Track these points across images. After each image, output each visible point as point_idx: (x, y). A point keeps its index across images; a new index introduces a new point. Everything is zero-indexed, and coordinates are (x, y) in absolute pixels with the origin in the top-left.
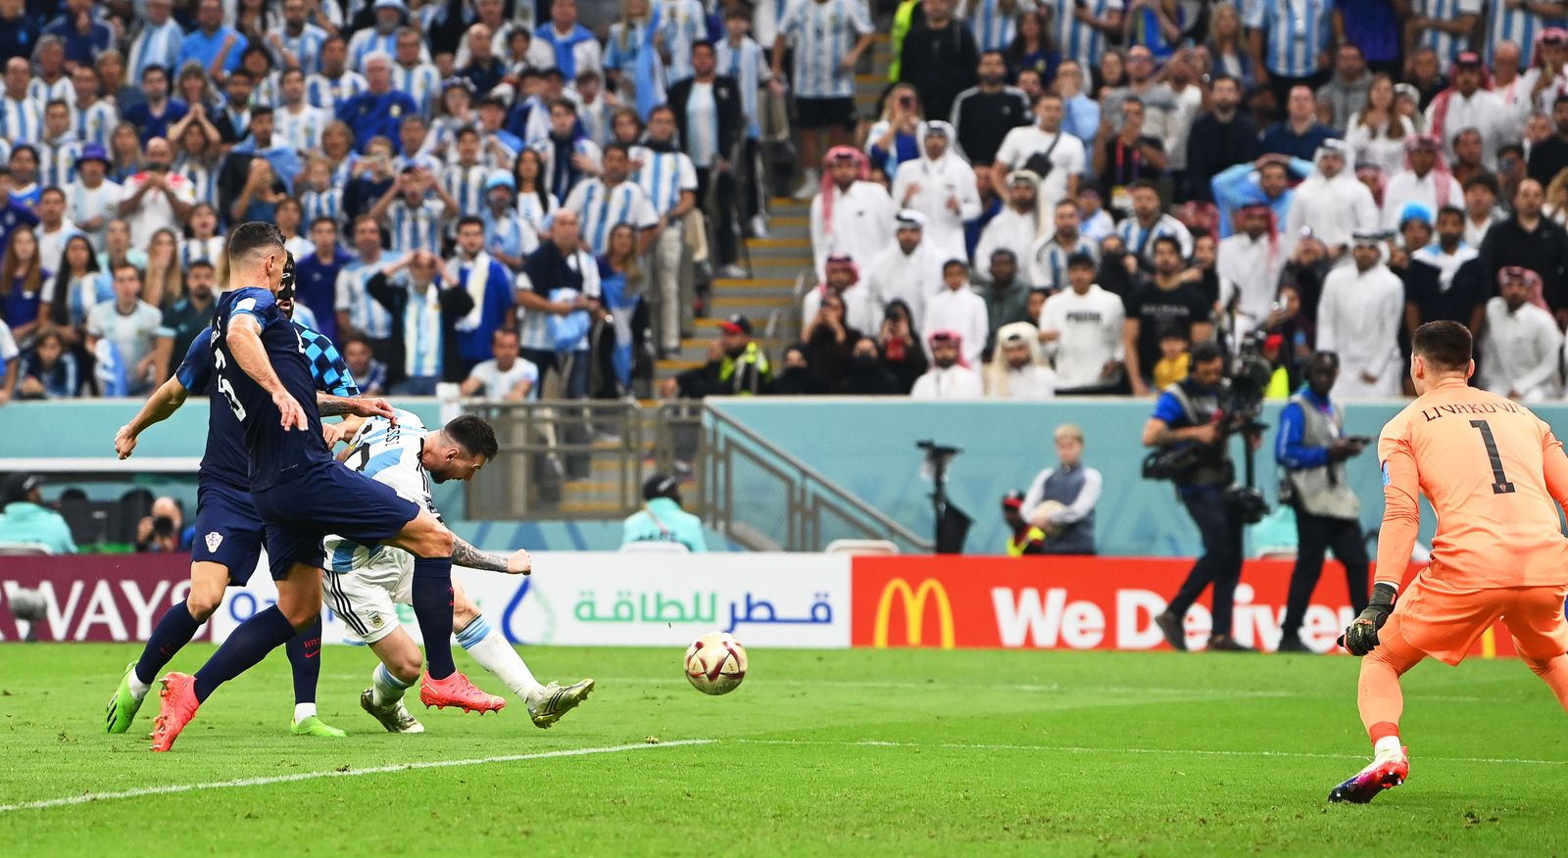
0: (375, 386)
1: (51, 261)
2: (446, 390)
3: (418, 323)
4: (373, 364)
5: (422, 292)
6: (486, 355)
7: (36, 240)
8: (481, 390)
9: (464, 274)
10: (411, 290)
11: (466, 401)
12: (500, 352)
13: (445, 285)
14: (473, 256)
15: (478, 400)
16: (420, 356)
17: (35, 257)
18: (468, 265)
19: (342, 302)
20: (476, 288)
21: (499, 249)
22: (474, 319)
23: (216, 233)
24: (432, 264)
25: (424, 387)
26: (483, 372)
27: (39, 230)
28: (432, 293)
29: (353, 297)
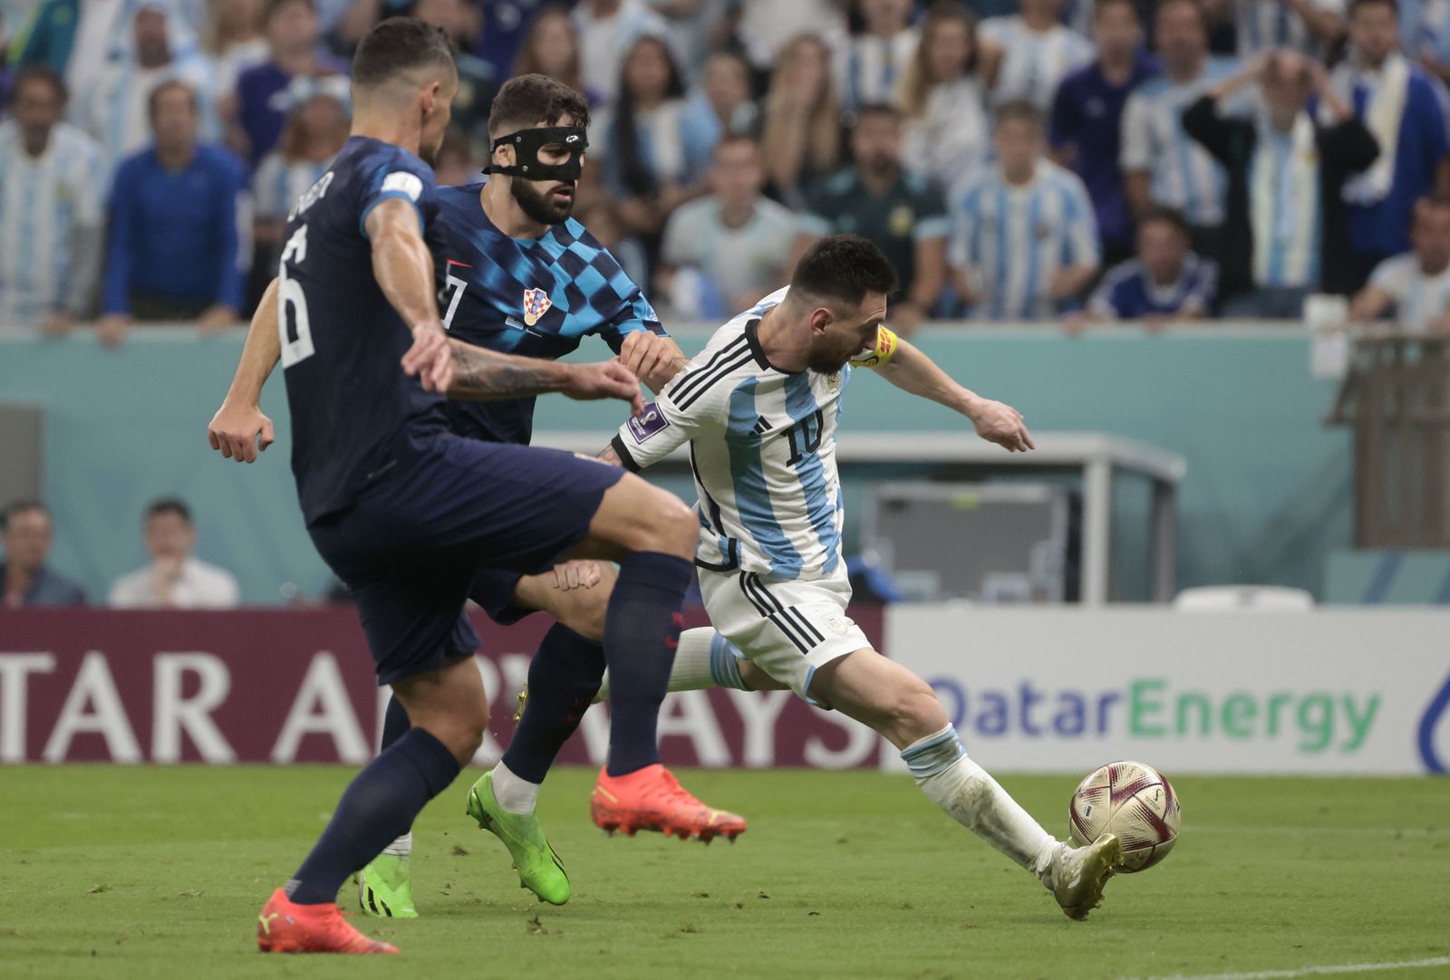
0: (1193, 302)
1: (601, 74)
2: (1322, 310)
3: (1276, 185)
4: (1191, 263)
5: (1284, 128)
6: (1399, 244)
7: (574, 35)
8: (1389, 311)
9: (1360, 97)
10: (1264, 128)
11: (1360, 330)
12: (1424, 239)
13: (1327, 115)
14: (1376, 61)
15: (1382, 330)
16: (1279, 247)
17: (572, 68)
18: (1369, 79)
19: (1134, 155)
20: (1384, 119)
21: (1429, 51)
22: (1378, 180)
23: (909, 22)
24: (1304, 78)
25: (1285, 306)
26: (1392, 277)
27: (582, 15)
28: (1303, 132)
29: (1156, 147)
